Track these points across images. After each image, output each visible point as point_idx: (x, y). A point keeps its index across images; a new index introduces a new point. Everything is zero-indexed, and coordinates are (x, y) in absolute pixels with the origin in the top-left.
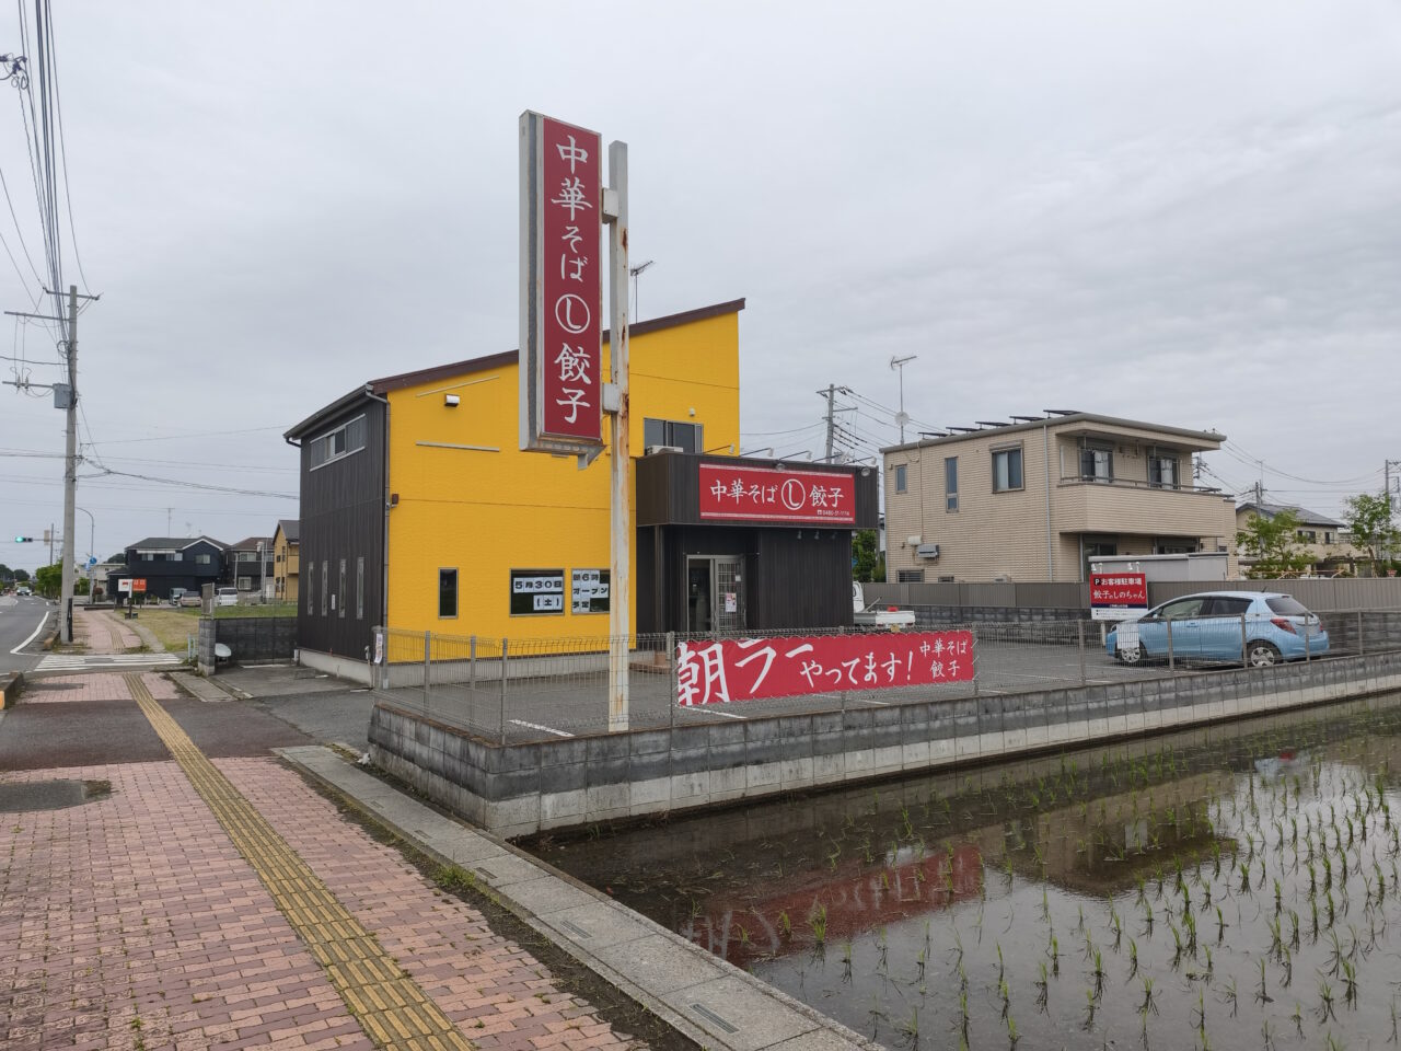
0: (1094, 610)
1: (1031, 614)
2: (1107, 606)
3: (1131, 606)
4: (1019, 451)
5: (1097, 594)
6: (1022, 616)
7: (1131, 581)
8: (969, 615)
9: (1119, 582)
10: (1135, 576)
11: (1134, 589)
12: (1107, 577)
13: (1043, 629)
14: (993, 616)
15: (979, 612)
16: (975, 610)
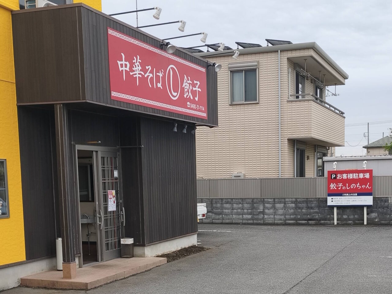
0: (329, 199)
1: (274, 203)
2: (340, 195)
3: (359, 195)
4: (255, 70)
5: (332, 186)
6: (267, 205)
7: (361, 176)
8: (219, 205)
9: (351, 176)
10: (364, 172)
11: (363, 181)
12: (342, 172)
13: (284, 215)
14: (240, 205)
15: (227, 203)
16: (224, 201)
